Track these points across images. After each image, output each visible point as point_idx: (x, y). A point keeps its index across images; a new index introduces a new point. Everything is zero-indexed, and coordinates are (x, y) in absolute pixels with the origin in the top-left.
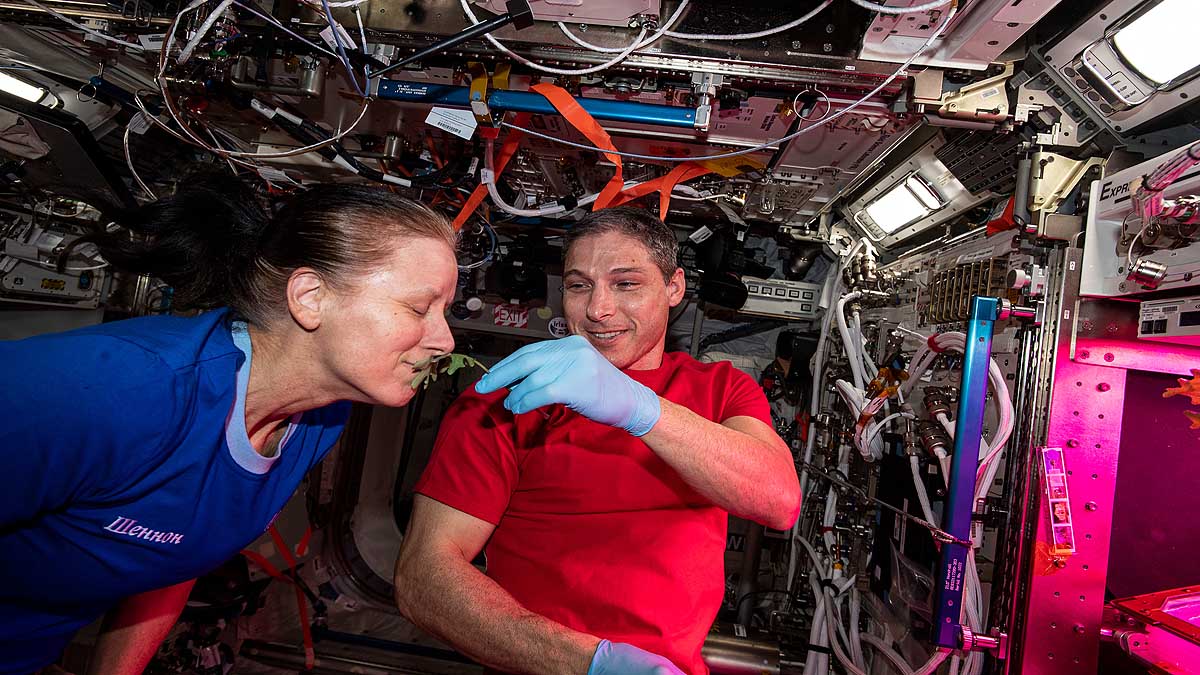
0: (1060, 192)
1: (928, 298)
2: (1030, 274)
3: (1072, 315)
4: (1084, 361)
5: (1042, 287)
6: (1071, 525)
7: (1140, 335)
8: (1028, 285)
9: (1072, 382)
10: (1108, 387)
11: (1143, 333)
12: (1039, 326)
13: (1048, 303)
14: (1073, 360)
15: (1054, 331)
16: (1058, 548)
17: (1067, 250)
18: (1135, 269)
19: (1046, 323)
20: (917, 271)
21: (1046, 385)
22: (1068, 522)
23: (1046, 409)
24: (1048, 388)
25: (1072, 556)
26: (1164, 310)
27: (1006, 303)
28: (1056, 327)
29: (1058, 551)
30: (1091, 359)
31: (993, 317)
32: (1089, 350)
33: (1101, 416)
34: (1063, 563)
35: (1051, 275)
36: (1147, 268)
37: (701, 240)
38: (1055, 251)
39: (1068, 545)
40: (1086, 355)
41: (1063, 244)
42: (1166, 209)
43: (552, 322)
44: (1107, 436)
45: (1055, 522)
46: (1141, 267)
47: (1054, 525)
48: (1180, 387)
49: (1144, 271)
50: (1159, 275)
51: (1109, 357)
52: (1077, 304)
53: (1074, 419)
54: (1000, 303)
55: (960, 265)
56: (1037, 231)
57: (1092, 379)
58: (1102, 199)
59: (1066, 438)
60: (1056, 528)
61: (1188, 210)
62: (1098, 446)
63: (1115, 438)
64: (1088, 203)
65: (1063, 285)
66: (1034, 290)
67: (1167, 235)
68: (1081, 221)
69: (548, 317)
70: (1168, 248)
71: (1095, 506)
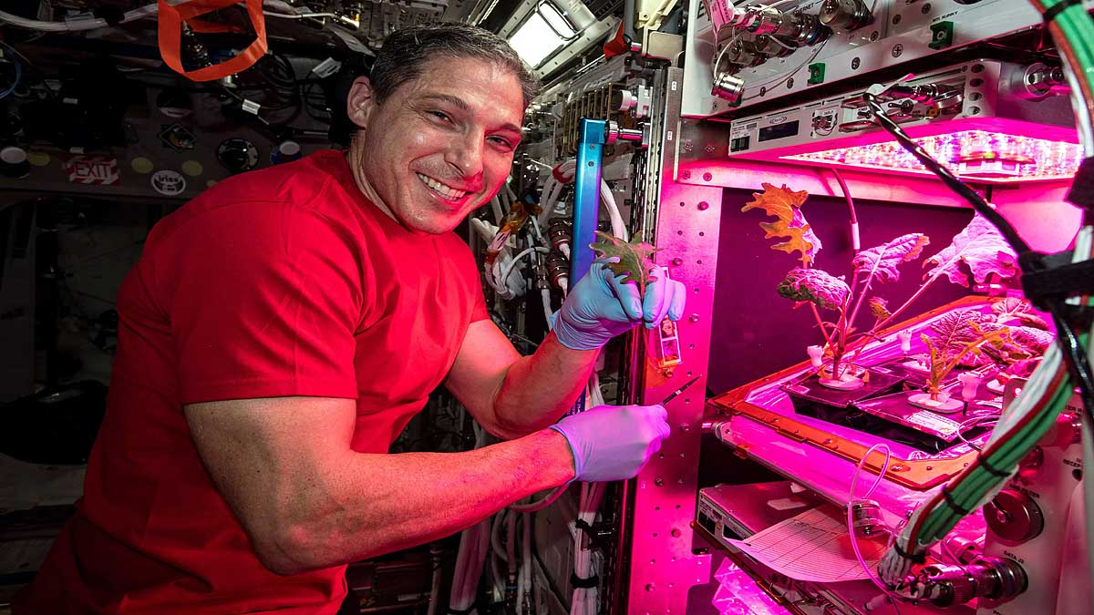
0: (663, 10)
1: (562, 130)
2: (637, 95)
3: (674, 136)
4: (685, 181)
5: (648, 108)
6: (676, 337)
7: (730, 153)
8: (634, 107)
9: (675, 202)
10: (707, 206)
11: (733, 150)
12: (647, 149)
13: (654, 125)
14: (677, 182)
15: (659, 153)
16: (666, 360)
17: (670, 69)
18: (718, 83)
19: (652, 145)
20: (554, 103)
21: (653, 207)
22: (674, 335)
23: (653, 231)
24: (655, 210)
25: (678, 366)
26: (748, 127)
27: (614, 125)
28: (660, 149)
29: (666, 363)
30: (692, 180)
31: (602, 140)
32: (691, 170)
33: (702, 234)
34: (670, 373)
35: (656, 97)
36: (728, 82)
37: (327, 74)
38: (659, 72)
39: (675, 356)
40: (687, 175)
41: (666, 63)
42: (736, 17)
43: (156, 177)
44: (706, 253)
45: (663, 337)
46: (722, 81)
47: (662, 340)
48: (755, 200)
49: (726, 85)
50: (738, 89)
51: (708, 177)
52: (679, 124)
53: (679, 238)
54: (607, 125)
55: (586, 93)
56: (641, 50)
57: (693, 198)
58: (699, 16)
59: (672, 258)
60: (664, 342)
61: (757, 19)
62: (699, 262)
63: (713, 253)
64: (687, 21)
65: (666, 107)
66: (640, 112)
67: (748, 51)
68: (681, 41)
69: (150, 170)
70: (749, 66)
71: (697, 317)
